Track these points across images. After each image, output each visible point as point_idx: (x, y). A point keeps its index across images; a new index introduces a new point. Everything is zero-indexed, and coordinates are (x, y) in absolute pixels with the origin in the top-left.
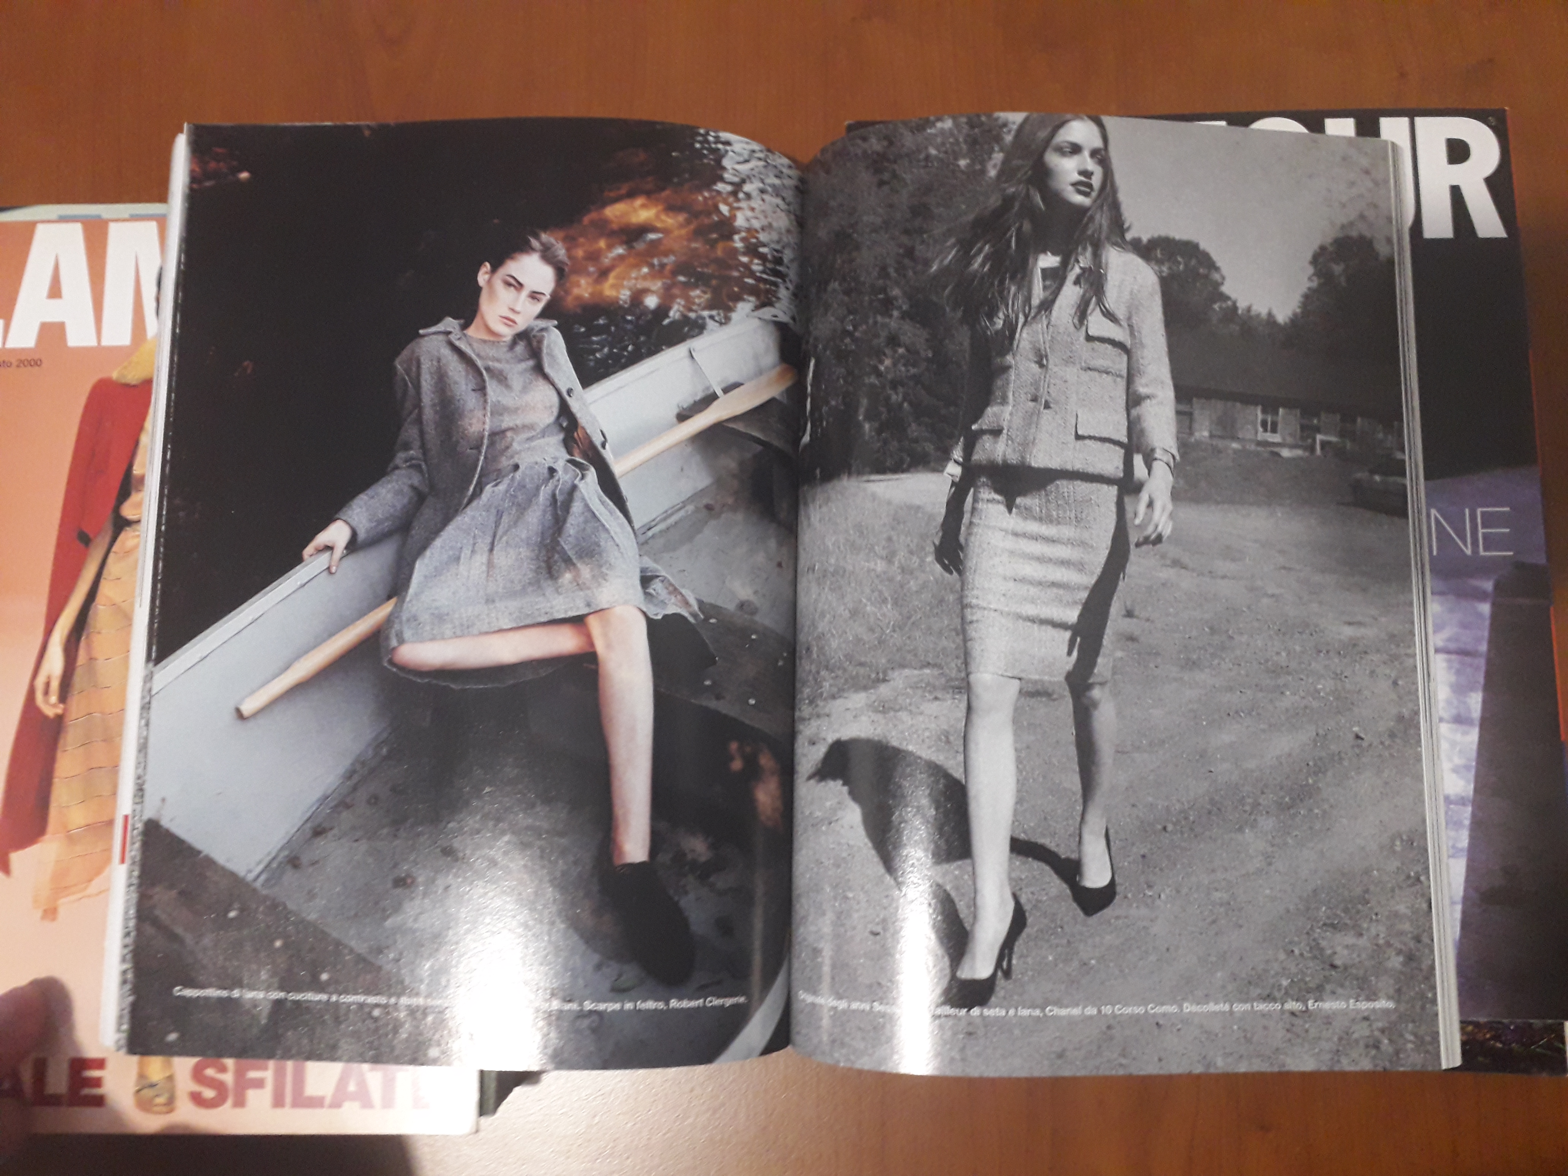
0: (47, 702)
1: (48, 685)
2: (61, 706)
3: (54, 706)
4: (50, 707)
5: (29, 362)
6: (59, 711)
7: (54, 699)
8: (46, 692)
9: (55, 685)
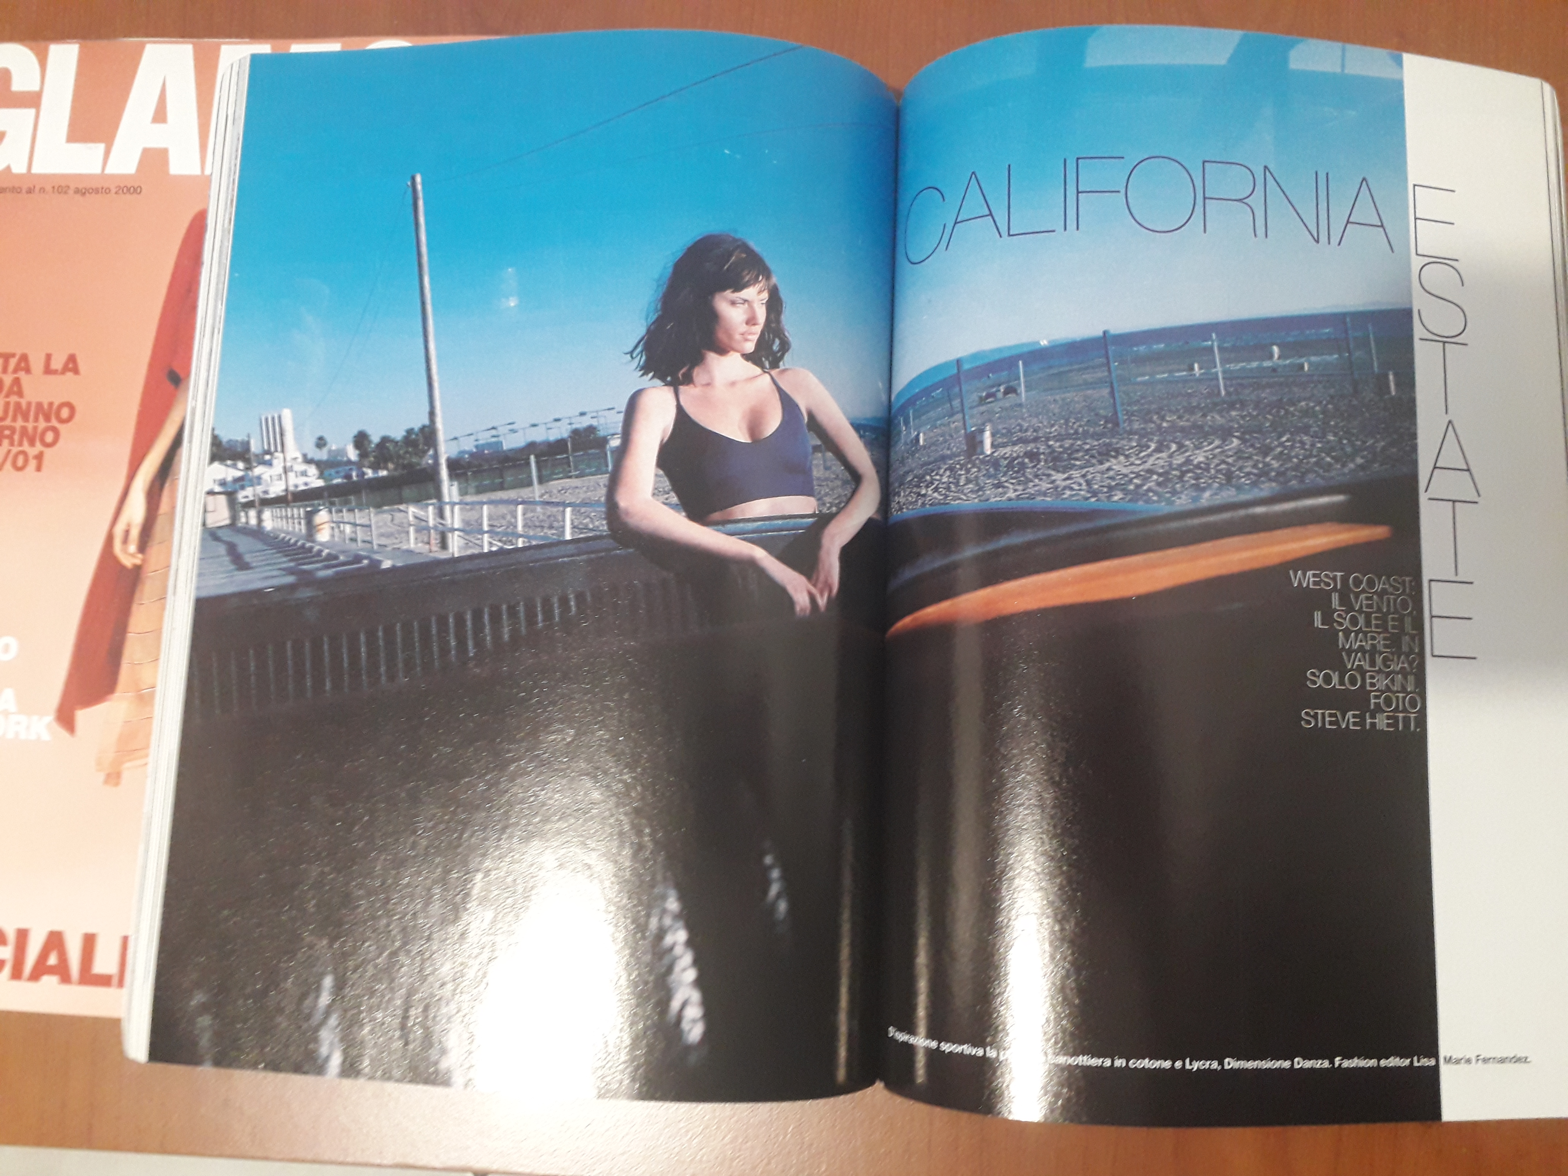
0: (125, 551)
1: (127, 533)
2: (140, 556)
3: (133, 555)
4: (128, 555)
5: (129, 190)
6: (138, 562)
7: (132, 548)
8: (125, 540)
9: (135, 533)
